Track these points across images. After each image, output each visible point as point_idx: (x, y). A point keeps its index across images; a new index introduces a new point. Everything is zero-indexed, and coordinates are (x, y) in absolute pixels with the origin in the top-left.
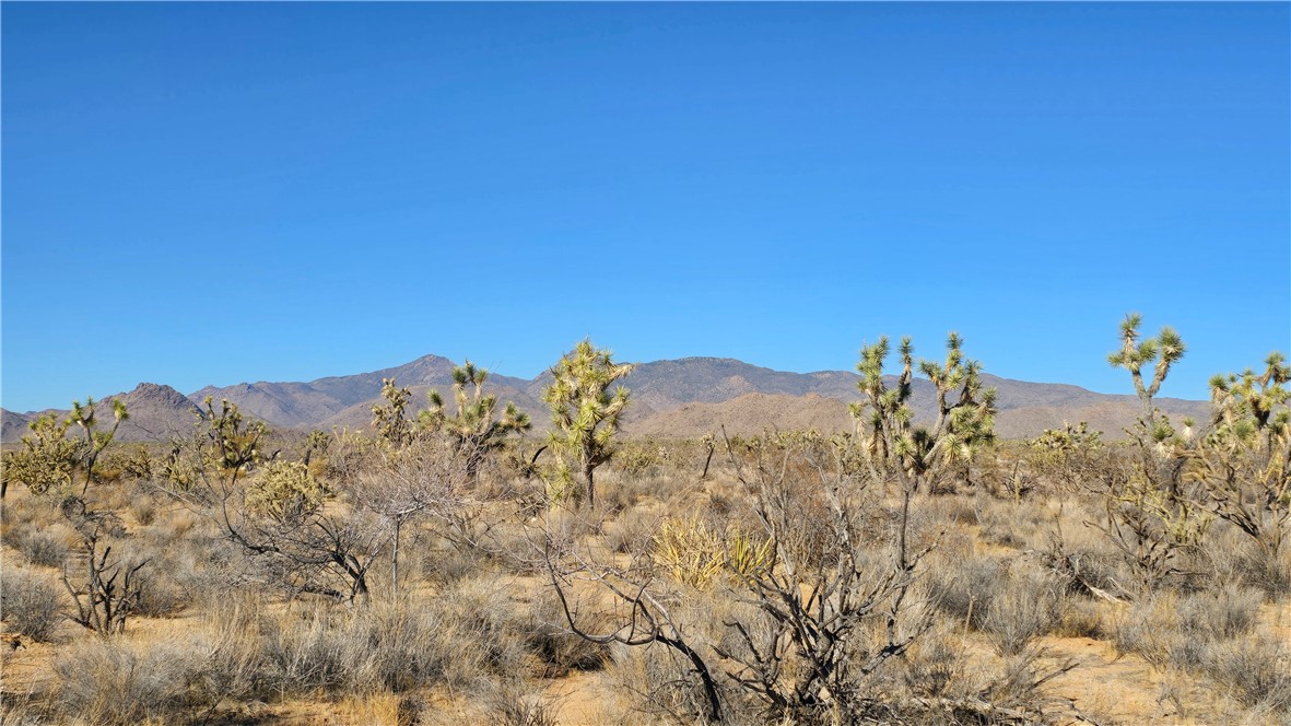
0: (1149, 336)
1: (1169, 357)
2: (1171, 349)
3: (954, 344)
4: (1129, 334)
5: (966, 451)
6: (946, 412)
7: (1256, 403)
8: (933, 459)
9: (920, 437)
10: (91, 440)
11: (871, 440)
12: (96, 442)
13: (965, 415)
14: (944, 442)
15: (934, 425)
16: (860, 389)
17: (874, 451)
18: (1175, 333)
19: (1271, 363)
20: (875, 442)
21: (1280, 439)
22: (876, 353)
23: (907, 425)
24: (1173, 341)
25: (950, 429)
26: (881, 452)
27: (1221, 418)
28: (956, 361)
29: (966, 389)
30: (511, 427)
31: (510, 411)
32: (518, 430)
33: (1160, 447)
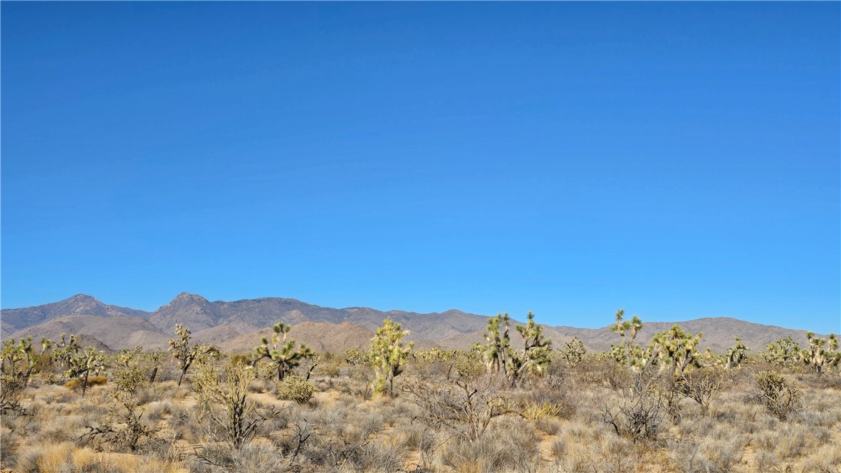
0: (628, 319)
1: (637, 329)
2: (638, 325)
3: (530, 317)
4: (619, 318)
5: (539, 368)
6: (527, 349)
7: (668, 348)
8: (522, 372)
9: (515, 361)
10: (29, 360)
11: (492, 362)
12: (32, 362)
13: (540, 351)
14: (529, 364)
15: (521, 354)
16: (484, 338)
17: (493, 367)
18: (639, 318)
19: (674, 330)
20: (494, 363)
21: (678, 364)
22: (497, 321)
23: (510, 356)
24: (639, 322)
25: (532, 358)
26: (496, 368)
27: (658, 355)
28: (532, 325)
29: (536, 339)
30: (302, 355)
31: (303, 347)
32: (305, 357)
33: (633, 368)
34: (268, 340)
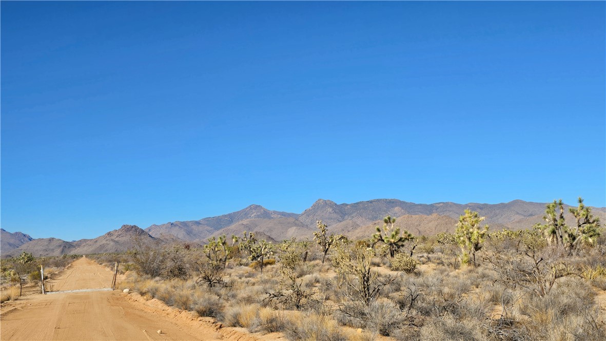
3: (580, 201)
5: (590, 240)
6: (579, 226)
8: (577, 244)
9: (570, 235)
10: (225, 250)
11: (552, 237)
12: (227, 251)
13: (590, 227)
14: (582, 237)
15: (575, 230)
16: (543, 220)
17: (553, 241)
22: (553, 206)
23: (566, 232)
25: (584, 232)
26: (555, 242)
28: (582, 208)
29: (587, 218)
30: (406, 239)
31: (406, 233)
32: (408, 240)
34: (380, 229)
